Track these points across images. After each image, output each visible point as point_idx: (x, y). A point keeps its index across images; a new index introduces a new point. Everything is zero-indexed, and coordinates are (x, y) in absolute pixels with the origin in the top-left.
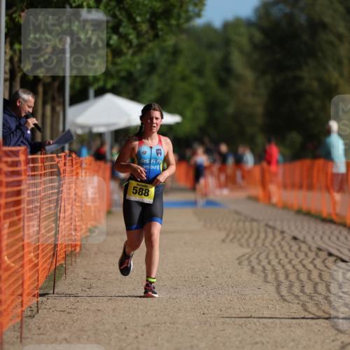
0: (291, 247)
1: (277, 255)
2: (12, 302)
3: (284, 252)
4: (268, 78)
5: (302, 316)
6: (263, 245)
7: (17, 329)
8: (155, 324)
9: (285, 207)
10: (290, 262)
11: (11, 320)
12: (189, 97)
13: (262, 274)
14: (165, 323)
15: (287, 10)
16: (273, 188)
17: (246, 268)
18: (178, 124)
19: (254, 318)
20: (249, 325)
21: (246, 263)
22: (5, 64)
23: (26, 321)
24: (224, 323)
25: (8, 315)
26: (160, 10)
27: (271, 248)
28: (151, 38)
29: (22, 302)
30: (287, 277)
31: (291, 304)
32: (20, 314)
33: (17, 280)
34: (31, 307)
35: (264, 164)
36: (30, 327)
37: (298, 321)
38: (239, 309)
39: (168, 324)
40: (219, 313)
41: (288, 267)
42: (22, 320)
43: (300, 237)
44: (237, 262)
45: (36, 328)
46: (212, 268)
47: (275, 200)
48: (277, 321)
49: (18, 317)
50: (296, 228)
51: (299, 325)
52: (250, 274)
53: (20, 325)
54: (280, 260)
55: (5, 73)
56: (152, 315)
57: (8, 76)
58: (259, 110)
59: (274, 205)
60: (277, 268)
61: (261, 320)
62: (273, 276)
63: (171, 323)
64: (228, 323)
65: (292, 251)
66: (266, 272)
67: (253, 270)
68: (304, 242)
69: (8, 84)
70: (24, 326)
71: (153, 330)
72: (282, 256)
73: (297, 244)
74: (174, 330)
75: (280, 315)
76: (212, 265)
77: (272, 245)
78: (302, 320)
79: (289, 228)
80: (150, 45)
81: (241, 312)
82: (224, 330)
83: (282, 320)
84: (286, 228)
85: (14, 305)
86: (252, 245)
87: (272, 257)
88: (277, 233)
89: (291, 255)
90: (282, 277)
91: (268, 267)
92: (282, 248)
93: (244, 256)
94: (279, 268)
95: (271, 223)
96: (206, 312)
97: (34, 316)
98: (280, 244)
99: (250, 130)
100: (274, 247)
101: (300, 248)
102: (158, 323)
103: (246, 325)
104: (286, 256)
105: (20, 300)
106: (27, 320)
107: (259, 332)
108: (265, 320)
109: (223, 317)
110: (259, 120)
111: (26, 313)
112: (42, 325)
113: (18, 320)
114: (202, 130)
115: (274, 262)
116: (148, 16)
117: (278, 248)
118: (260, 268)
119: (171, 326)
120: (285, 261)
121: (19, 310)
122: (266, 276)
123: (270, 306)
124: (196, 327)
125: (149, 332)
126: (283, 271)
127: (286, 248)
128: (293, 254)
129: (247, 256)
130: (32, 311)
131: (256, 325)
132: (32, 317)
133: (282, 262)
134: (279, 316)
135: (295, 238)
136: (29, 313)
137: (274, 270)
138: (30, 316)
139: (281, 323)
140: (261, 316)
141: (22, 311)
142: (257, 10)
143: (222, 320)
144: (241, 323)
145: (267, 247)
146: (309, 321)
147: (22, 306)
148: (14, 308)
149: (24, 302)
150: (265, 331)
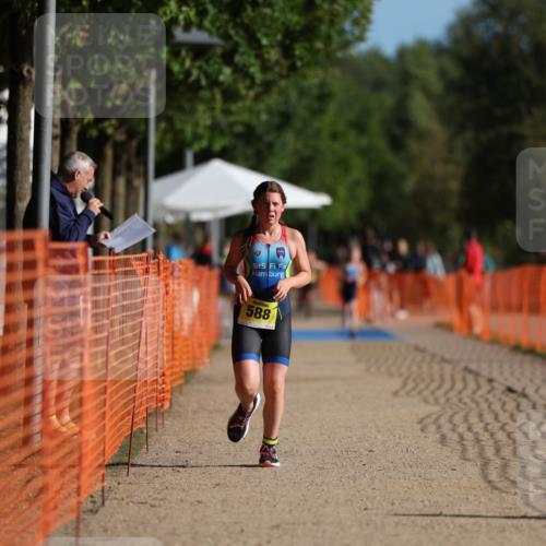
0: (504, 404)
1: (481, 416)
2: (62, 488)
3: (493, 411)
4: (469, 135)
5: (522, 514)
6: (460, 400)
7: (70, 530)
8: (288, 524)
9: (495, 341)
10: (502, 428)
11: (61, 516)
12: (343, 165)
13: (458, 447)
14: (304, 523)
15: (499, 28)
16: (475, 311)
17: (434, 437)
18: (325, 208)
19: (446, 516)
20: (437, 528)
21: (433, 428)
22: (54, 112)
23: (84, 519)
24: (397, 524)
25: (56, 508)
26: (298, 28)
27: (473, 406)
28: (284, 72)
29: (79, 489)
30: (498, 451)
31: (504, 495)
32: (75, 508)
33: (71, 453)
34: (92, 496)
35: (463, 273)
36: (91, 528)
37: (515, 521)
38: (422, 501)
39: (309, 525)
40: (390, 508)
41: (501, 436)
42: (78, 518)
43: (518, 387)
44: (419, 426)
45: (101, 530)
46: (379, 436)
47: (478, 329)
48: (483, 522)
49: (72, 511)
50: (512, 373)
51: (517, 528)
52: (440, 446)
53: (74, 525)
54: (487, 424)
55: (54, 126)
56: (283, 510)
57: (58, 131)
58: (455, 185)
59: (478, 338)
60: (481, 438)
61: (457, 520)
62: (476, 450)
63: (314, 524)
64: (404, 525)
65: (505, 411)
66: (465, 443)
67: (443, 440)
68: (525, 396)
69: (58, 143)
70: (82, 526)
71: (285, 534)
72: (489, 417)
73: (515, 400)
74: (319, 535)
75: (488, 511)
76: (379, 432)
77: (473, 400)
78: (522, 520)
79: (501, 373)
80: (283, 83)
81: (425, 506)
82: (397, 535)
83: (490, 520)
84: (495, 375)
85: (64, 492)
86: (442, 400)
87: (473, 419)
88: (482, 381)
89: (504, 417)
90: (490, 452)
91: (469, 436)
92: (490, 405)
93: (428, 416)
94: (485, 437)
95: (473, 366)
96: (370, 506)
97: (97, 511)
98: (487, 400)
99: (440, 218)
100: (477, 403)
101: (518, 406)
102: (294, 524)
103: (433, 528)
104: (496, 418)
105: (75, 486)
106: (86, 516)
107: (453, 539)
108: (463, 520)
109: (396, 515)
110: (454, 203)
111: (84, 505)
112: (110, 525)
113: (73, 517)
114: (364, 217)
115: (478, 427)
116: (279, 37)
117: (484, 406)
118: (455, 437)
119: (315, 528)
120: (495, 426)
121: (73, 501)
122: (464, 450)
123: (471, 498)
124: (353, 530)
125: (279, 537)
126: (491, 442)
127: (497, 406)
128: (507, 415)
129: (434, 417)
130: (94, 502)
131: (449, 528)
132: (93, 512)
133: (489, 427)
134: (484, 514)
135: (510, 390)
136: (90, 506)
137: (478, 440)
138: (91, 511)
139: (488, 524)
140: (457, 513)
141: (79, 503)
142: (451, 29)
143: (396, 519)
144: (424, 524)
145: (465, 404)
146: (532, 521)
147: (79, 494)
148: (66, 498)
149: (83, 488)
150: (464, 538)
